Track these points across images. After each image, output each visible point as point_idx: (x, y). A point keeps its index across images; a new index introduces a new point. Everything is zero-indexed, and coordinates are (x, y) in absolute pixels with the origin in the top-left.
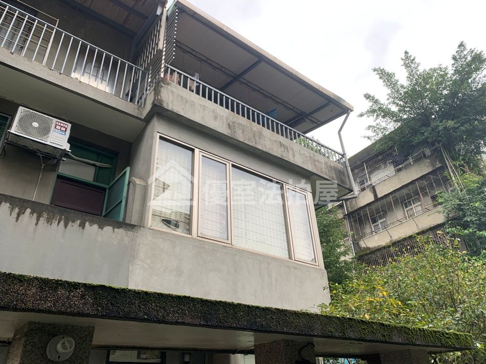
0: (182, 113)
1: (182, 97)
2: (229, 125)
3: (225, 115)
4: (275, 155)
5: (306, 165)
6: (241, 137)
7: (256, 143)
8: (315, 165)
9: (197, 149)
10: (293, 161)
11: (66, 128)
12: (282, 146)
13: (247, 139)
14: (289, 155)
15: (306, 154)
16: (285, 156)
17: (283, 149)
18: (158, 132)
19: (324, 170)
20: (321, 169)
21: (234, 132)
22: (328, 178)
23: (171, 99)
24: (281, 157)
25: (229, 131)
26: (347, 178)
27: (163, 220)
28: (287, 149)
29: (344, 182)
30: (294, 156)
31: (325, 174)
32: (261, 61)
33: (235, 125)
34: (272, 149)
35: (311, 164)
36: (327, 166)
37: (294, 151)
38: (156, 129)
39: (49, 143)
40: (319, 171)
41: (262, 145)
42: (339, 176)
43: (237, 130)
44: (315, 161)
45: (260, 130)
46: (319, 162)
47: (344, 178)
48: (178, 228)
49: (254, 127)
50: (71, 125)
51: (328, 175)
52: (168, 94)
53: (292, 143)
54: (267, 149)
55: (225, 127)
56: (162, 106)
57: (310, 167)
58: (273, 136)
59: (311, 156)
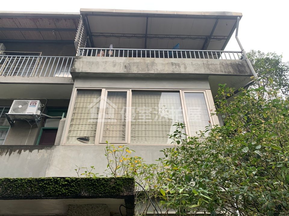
1: (89, 62)
2: (125, 66)
3: (122, 61)
4: (166, 72)
5: (198, 71)
6: (136, 71)
7: (148, 70)
8: (209, 68)
9: (104, 89)
10: (185, 72)
11: (36, 103)
12: (174, 65)
13: (140, 70)
14: (181, 69)
15: (199, 63)
16: (177, 70)
17: (174, 67)
18: (76, 87)
19: (219, 69)
20: (216, 69)
21: (130, 69)
22: (224, 73)
23: (81, 66)
24: (172, 73)
25: (125, 70)
26: (247, 68)
27: (78, 138)
28: (178, 65)
29: (243, 72)
30: (185, 68)
31: (219, 72)
32: (147, 18)
33: (130, 64)
34: (164, 70)
35: (205, 68)
36: (223, 65)
37: (186, 65)
38: (74, 86)
39: (26, 114)
40: (213, 71)
41: (154, 70)
42: (237, 69)
43: (132, 67)
44: (209, 65)
45: (153, 61)
46: (213, 64)
47: (243, 69)
48: (89, 141)
49: (147, 61)
50: (39, 101)
51: (224, 71)
52: (80, 64)
53: (184, 60)
54: (159, 71)
55: (122, 69)
56: (75, 72)
57: (202, 71)
58: (165, 61)
59: (204, 62)
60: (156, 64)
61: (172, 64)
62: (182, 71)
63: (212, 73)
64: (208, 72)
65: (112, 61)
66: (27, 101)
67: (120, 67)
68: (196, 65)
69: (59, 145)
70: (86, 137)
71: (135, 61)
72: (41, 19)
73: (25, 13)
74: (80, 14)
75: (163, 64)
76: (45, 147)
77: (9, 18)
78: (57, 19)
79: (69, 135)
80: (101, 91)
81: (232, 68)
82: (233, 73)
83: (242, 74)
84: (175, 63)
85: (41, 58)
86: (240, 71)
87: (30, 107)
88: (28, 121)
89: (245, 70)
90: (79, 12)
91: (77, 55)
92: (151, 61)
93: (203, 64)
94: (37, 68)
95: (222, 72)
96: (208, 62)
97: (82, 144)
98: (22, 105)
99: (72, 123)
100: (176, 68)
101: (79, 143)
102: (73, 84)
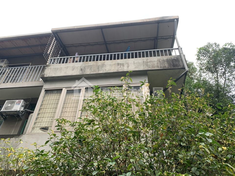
0: (54, 75)
1: (55, 68)
2: (81, 69)
3: (80, 66)
4: (112, 72)
5: (138, 68)
6: (89, 72)
7: (98, 71)
8: (148, 65)
9: (64, 88)
10: (127, 70)
11: (20, 102)
12: (119, 65)
13: (92, 71)
14: (124, 68)
15: (140, 61)
16: (121, 69)
17: (119, 66)
18: (44, 89)
19: (156, 65)
20: (153, 65)
21: (84, 71)
22: (159, 68)
23: (49, 72)
24: (117, 71)
25: (81, 72)
26: (181, 62)
27: (40, 128)
28: (123, 65)
29: (176, 65)
30: (128, 67)
31: (156, 68)
32: (102, 30)
33: (85, 67)
34: (111, 70)
35: (144, 66)
36: (160, 62)
37: (129, 64)
38: (43, 88)
39: (13, 110)
40: (150, 68)
41: (103, 70)
42: (172, 63)
43: (86, 69)
44: (148, 62)
45: (103, 63)
46: (152, 62)
47: (177, 63)
48: (48, 130)
49: (99, 63)
50: (23, 100)
51: (159, 67)
52: (48, 71)
53: (128, 60)
54: (106, 71)
55: (79, 71)
56: (44, 77)
57: (141, 68)
58: (112, 63)
59: (144, 61)
60: (106, 65)
61: (118, 64)
62: (125, 69)
63: (150, 69)
64: (146, 68)
65: (72, 66)
66: (15, 101)
67: (77, 70)
68: (137, 63)
69: (25, 134)
70: (46, 127)
71: (89, 65)
72: (29, 39)
73: (18, 36)
74: (51, 32)
75: (110, 65)
76: (15, 136)
77: (8, 41)
78: (40, 37)
79: (35, 126)
80: (62, 89)
81: (168, 63)
82: (168, 68)
83: (175, 67)
84: (120, 63)
85: (30, 67)
86: (174, 65)
87: (16, 105)
88: (15, 116)
89: (179, 64)
90: (51, 31)
91: (47, 64)
92: (101, 63)
93: (143, 62)
94: (26, 75)
95: (158, 67)
96: (147, 60)
97: (43, 132)
98: (11, 104)
99: (38, 116)
100: (121, 67)
101: (41, 131)
102: (43, 86)
